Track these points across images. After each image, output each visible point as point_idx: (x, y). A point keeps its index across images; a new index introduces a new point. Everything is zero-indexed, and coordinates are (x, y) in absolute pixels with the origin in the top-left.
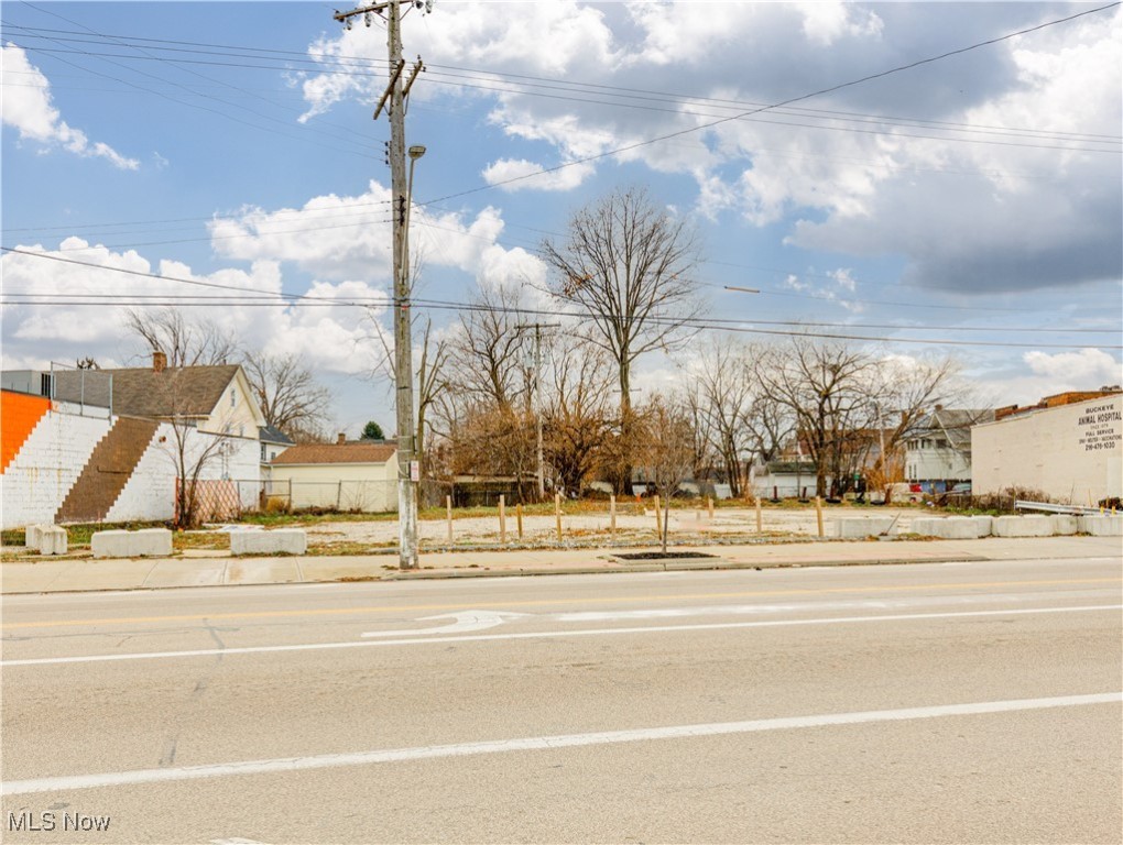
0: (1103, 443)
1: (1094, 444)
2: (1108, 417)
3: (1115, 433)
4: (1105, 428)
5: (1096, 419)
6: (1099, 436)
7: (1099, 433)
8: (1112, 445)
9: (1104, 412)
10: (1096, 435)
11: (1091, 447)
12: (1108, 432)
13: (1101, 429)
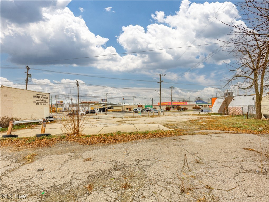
0: (43, 103)
1: (39, 103)
2: (44, 98)
3: (46, 102)
4: (43, 100)
5: (40, 97)
6: (41, 102)
7: (41, 101)
8: (45, 104)
9: (43, 96)
10: (40, 101)
11: (38, 104)
12: (44, 101)
13: (42, 100)
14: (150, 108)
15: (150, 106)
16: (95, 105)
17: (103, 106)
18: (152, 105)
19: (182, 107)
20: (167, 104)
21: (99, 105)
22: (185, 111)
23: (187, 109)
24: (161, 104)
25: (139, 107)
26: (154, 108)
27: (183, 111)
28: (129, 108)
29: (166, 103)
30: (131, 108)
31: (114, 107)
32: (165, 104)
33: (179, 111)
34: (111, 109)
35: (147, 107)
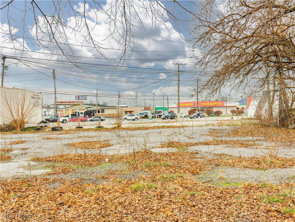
0: (37, 105)
3: (39, 103)
4: (37, 101)
8: (39, 107)
9: (37, 97)
11: (34, 106)
14: (163, 111)
15: (163, 109)
16: (73, 107)
17: (87, 108)
18: (167, 107)
19: (215, 110)
20: (192, 104)
21: (80, 107)
22: (219, 115)
23: (221, 113)
24: (180, 105)
25: (145, 110)
26: (171, 111)
27: (216, 116)
28: (128, 111)
29: (190, 103)
30: (133, 111)
31: (105, 110)
32: (188, 104)
33: (209, 116)
34: (100, 113)
35: (158, 111)
